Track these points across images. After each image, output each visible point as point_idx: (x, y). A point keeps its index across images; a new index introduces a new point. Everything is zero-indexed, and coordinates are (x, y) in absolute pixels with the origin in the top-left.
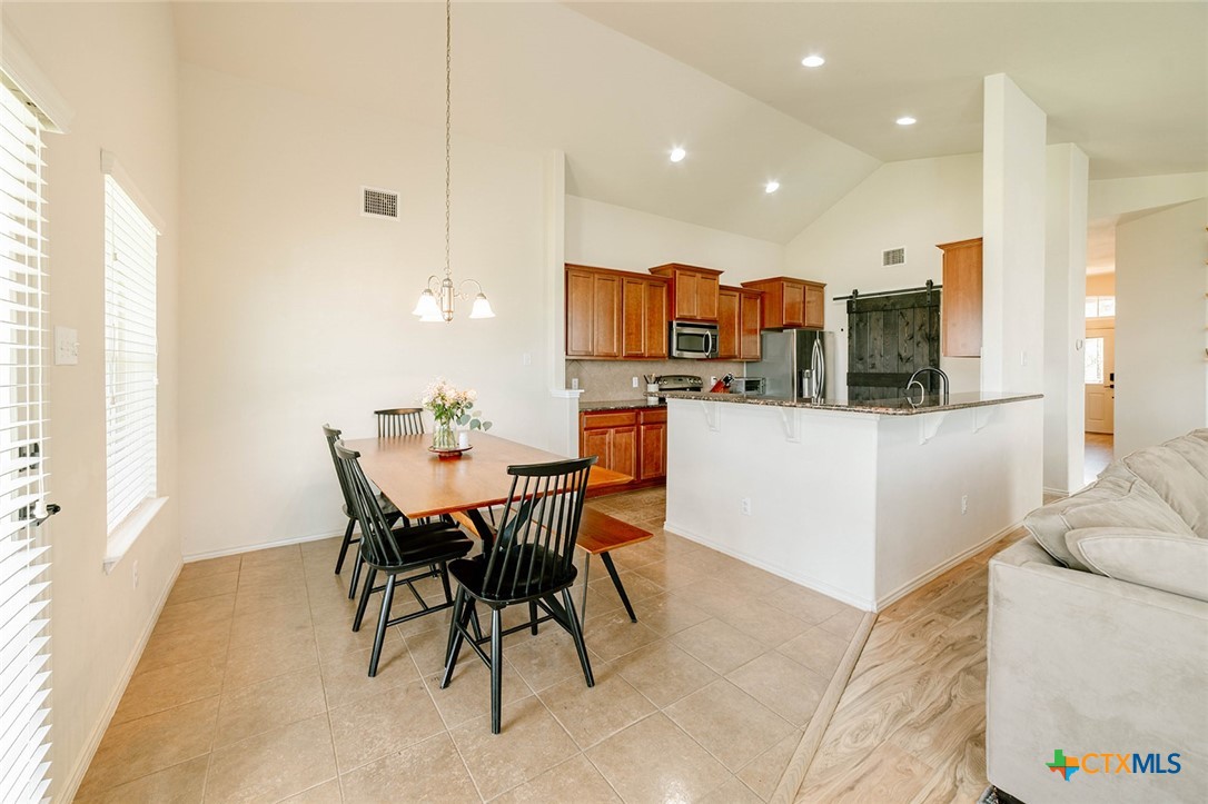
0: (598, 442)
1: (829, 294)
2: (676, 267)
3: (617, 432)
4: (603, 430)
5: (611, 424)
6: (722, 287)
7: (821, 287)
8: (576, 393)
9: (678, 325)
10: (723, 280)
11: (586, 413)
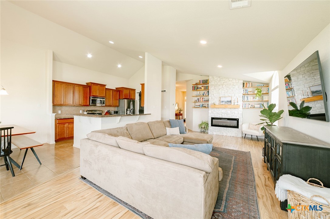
0: (62, 127)
1: (136, 91)
2: (91, 83)
3: (69, 124)
4: (64, 123)
5: (67, 122)
6: (106, 89)
7: (135, 90)
8: (54, 114)
9: (92, 97)
10: (107, 87)
11: (58, 119)
